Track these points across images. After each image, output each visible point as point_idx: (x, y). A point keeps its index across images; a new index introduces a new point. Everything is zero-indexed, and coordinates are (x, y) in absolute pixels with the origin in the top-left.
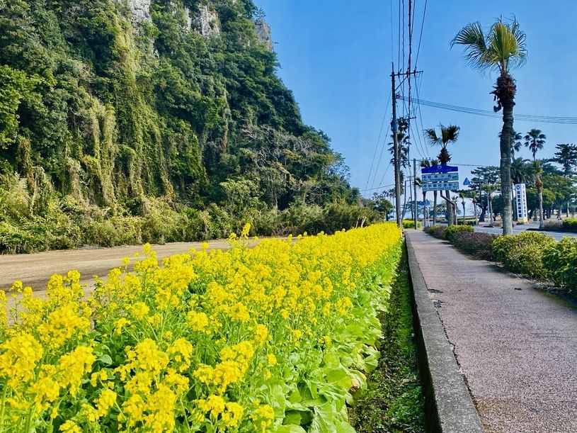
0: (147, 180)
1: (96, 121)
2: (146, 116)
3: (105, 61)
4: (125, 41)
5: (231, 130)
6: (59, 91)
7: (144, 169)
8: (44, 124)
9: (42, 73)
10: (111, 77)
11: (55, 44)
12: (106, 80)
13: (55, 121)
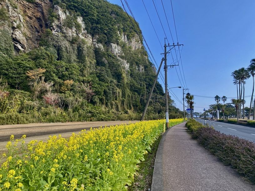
0: (128, 106)
1: (118, 93)
2: (128, 92)
3: (120, 80)
4: (124, 75)
5: (146, 94)
6: (111, 87)
7: (127, 103)
8: (108, 94)
9: (107, 83)
10: (121, 83)
11: (110, 76)
12: (120, 84)
13: (110, 93)
